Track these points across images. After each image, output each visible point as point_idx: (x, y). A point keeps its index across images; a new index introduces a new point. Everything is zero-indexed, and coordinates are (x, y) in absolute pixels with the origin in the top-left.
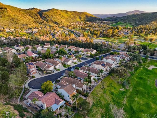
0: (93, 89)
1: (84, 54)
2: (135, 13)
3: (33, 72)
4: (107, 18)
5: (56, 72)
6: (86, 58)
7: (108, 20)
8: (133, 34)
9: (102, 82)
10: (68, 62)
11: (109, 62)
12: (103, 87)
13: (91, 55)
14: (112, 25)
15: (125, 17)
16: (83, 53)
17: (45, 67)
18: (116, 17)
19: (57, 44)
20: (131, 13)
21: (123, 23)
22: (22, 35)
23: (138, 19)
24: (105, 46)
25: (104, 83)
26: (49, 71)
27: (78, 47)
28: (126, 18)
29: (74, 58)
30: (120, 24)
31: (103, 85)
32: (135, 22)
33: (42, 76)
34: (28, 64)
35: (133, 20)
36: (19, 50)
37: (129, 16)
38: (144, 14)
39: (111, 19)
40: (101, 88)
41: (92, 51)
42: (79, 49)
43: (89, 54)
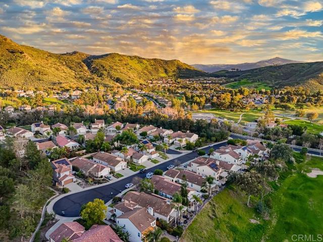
0: (193, 220)
1: (173, 143)
2: (275, 64)
3: (65, 180)
4: (220, 71)
5: (114, 180)
6: (178, 150)
7: (222, 76)
8: (273, 103)
9: (211, 205)
10: (139, 158)
11: (226, 160)
12: (213, 215)
13: (187, 144)
14: (231, 86)
15: (255, 71)
16: (171, 141)
17: (92, 168)
18: (237, 69)
19: (117, 122)
20: (267, 63)
21: (252, 82)
22: (49, 103)
23: (282, 74)
24: (216, 126)
25: (217, 206)
26: (100, 178)
27: (161, 128)
28: (257, 72)
29: (153, 150)
30: (245, 83)
31: (214, 211)
32: (275, 81)
33: (84, 188)
34: (56, 163)
35: (271, 76)
36: (41, 134)
37: (263, 69)
38: (293, 65)
39: (227, 75)
40: (209, 216)
41: (190, 137)
42: (164, 132)
43: (184, 143)
